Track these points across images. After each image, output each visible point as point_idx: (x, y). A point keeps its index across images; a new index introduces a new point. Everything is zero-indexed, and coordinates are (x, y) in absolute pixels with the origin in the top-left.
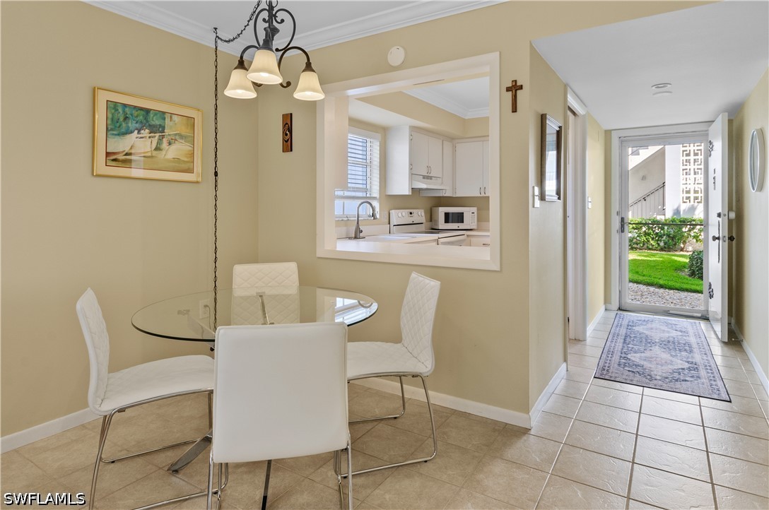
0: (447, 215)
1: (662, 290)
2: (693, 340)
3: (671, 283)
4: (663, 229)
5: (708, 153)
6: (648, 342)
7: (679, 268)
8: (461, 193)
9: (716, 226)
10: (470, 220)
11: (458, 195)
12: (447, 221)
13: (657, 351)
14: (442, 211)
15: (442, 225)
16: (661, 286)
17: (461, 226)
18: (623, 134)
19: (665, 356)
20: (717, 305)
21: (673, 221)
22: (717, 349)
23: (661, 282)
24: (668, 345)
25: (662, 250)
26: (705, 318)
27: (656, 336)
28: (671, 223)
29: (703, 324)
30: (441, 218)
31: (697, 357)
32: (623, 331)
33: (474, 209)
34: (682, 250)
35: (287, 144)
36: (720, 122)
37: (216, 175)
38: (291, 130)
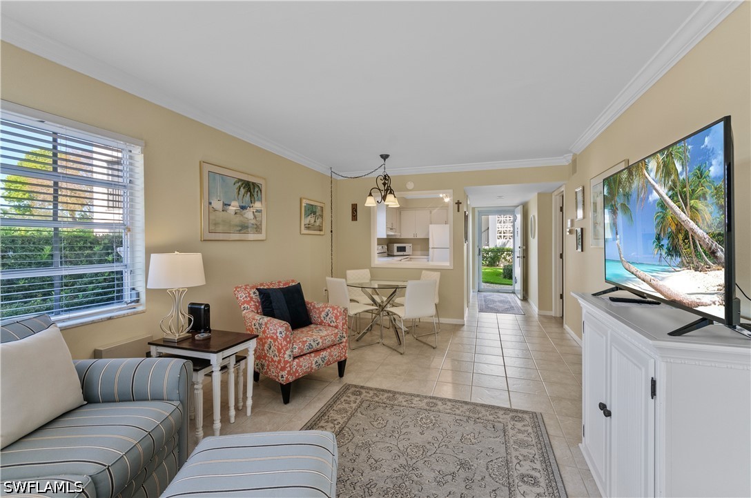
0: (398, 247)
1: (492, 285)
2: (510, 300)
3: (496, 281)
4: (488, 254)
5: (515, 220)
6: (494, 301)
7: (498, 274)
8: (404, 236)
9: (518, 252)
10: (409, 251)
11: (402, 237)
12: (398, 251)
13: (497, 303)
14: (396, 245)
15: (396, 253)
16: (492, 283)
17: (405, 253)
18: (480, 209)
19: (501, 305)
20: (518, 286)
21: (493, 249)
22: (519, 302)
23: (492, 281)
24: (501, 302)
25: (488, 266)
26: (514, 293)
27: (496, 300)
28: (492, 251)
29: (513, 295)
30: (395, 249)
31: (513, 305)
32: (483, 299)
33: (411, 245)
34: (498, 265)
35: (354, 217)
36: (520, 208)
37: (331, 232)
38: (356, 212)
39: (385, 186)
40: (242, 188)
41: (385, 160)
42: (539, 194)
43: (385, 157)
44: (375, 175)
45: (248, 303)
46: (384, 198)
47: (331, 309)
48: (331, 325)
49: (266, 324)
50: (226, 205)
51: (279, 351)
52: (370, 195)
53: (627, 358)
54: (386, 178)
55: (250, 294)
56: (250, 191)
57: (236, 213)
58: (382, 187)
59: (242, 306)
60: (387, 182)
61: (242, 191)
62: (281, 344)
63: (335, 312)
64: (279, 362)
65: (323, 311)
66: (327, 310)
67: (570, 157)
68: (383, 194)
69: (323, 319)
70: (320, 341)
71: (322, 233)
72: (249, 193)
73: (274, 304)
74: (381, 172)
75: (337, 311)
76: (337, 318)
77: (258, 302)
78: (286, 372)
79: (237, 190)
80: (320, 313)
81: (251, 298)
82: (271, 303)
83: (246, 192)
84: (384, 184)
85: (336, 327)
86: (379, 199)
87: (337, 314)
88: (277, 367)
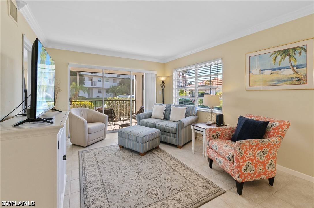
50: (262, 70)
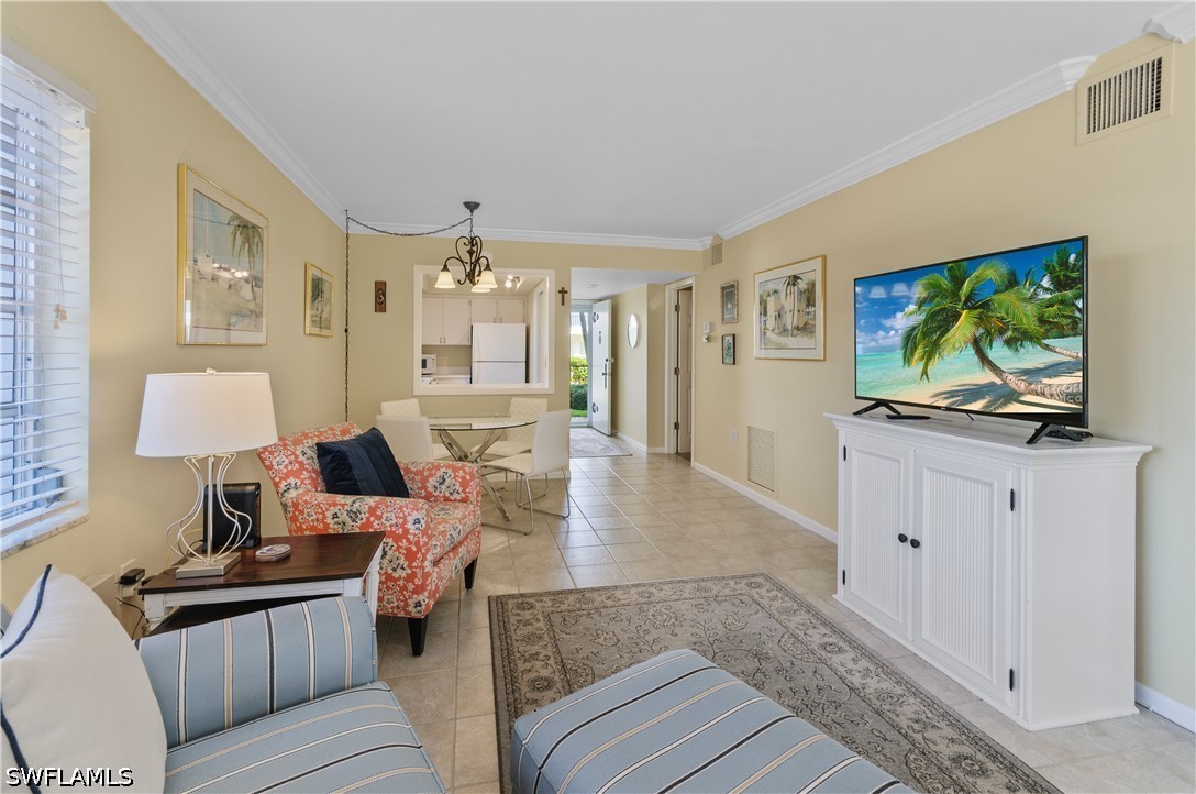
9: (602, 367)
10: (431, 367)
17: (425, 371)
20: (602, 416)
26: (590, 426)
29: (591, 430)
35: (380, 305)
36: (607, 303)
37: (346, 331)
38: (384, 295)
39: (471, 256)
40: (238, 235)
41: (472, 212)
42: (649, 285)
43: (472, 206)
44: (455, 233)
45: (297, 474)
46: (471, 276)
47: (450, 471)
48: (452, 498)
49: (372, 511)
51: (410, 556)
52: (445, 268)
53: (951, 475)
54: (472, 241)
55: (296, 457)
56: (248, 242)
57: (230, 287)
58: (466, 257)
59: (284, 483)
60: (475, 249)
61: (239, 239)
62: (417, 543)
63: (461, 473)
64: (410, 578)
65: (431, 475)
66: (440, 473)
67: (708, 241)
68: (468, 270)
69: (430, 489)
70: (461, 527)
71: (325, 332)
72: (247, 245)
73: (355, 472)
74: (464, 231)
75: (465, 472)
76: (465, 484)
77: (314, 471)
78: (426, 594)
79: (232, 238)
80: (424, 480)
81: (301, 464)
82: (350, 469)
83: (243, 244)
84: (471, 252)
85: (465, 500)
86: (462, 277)
87: (463, 478)
88: (405, 588)
